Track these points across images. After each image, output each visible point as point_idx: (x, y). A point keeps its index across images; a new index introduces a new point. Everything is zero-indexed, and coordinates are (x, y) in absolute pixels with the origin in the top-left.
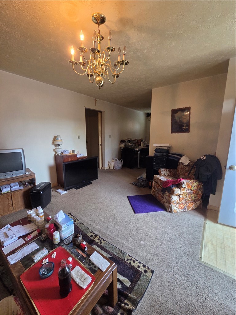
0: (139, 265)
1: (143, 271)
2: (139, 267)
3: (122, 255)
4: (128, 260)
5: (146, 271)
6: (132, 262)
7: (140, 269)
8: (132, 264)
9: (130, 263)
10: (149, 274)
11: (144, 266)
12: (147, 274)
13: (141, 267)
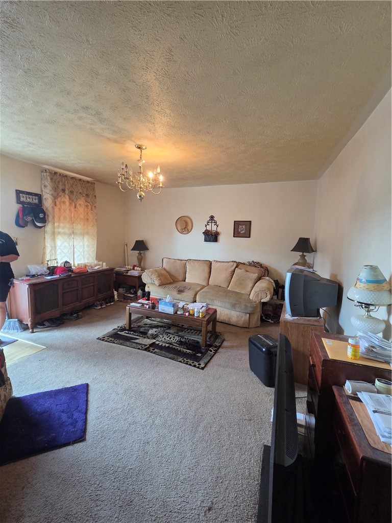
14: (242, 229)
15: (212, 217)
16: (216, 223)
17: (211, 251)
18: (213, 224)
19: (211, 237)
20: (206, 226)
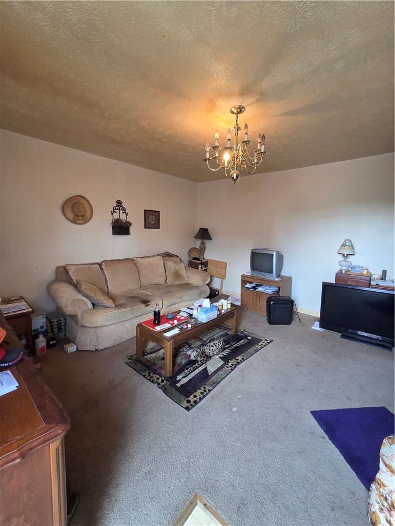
0: (198, 397)
1: (189, 399)
2: (195, 396)
3: (211, 383)
4: (204, 387)
5: (189, 402)
6: (202, 391)
7: (192, 396)
8: (199, 391)
9: (201, 389)
10: (186, 404)
11: (196, 402)
12: (185, 402)
13: (195, 399)
14: (152, 219)
15: (119, 203)
16: (124, 210)
17: (121, 247)
18: (121, 211)
19: (121, 228)
20: (112, 214)
